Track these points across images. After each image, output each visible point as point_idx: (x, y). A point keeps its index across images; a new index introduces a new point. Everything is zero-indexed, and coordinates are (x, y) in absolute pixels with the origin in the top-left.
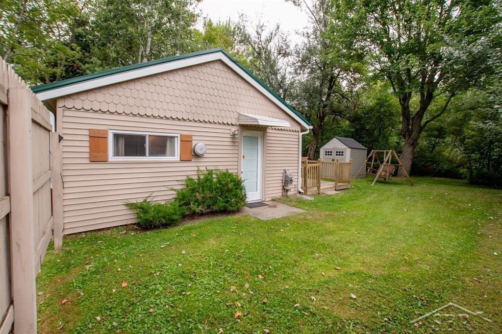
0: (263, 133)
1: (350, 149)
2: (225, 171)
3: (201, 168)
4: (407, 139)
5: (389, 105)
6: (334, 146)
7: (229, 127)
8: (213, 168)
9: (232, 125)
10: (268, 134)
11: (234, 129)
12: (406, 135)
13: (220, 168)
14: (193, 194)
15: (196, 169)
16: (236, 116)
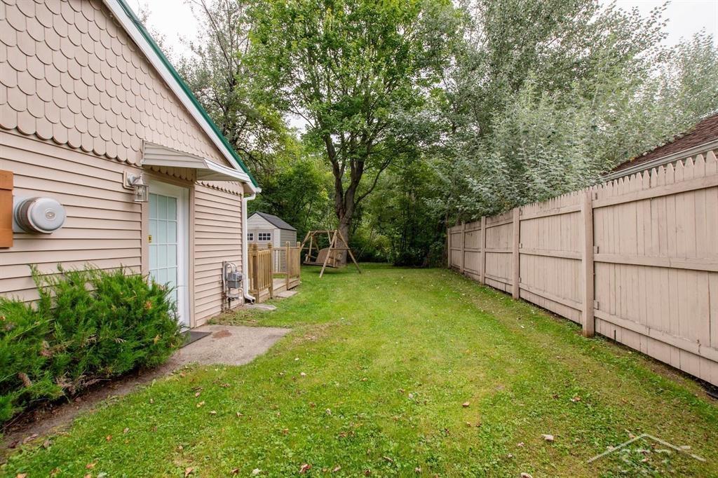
0: (187, 190)
1: (279, 230)
2: (112, 273)
3: (43, 270)
4: (341, 217)
5: (311, 176)
6: (255, 226)
7: (121, 168)
8: (81, 267)
9: (127, 163)
10: (197, 195)
11: (131, 174)
12: (340, 214)
13: (102, 265)
14: (34, 347)
15: (28, 272)
16: (137, 146)
